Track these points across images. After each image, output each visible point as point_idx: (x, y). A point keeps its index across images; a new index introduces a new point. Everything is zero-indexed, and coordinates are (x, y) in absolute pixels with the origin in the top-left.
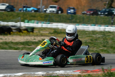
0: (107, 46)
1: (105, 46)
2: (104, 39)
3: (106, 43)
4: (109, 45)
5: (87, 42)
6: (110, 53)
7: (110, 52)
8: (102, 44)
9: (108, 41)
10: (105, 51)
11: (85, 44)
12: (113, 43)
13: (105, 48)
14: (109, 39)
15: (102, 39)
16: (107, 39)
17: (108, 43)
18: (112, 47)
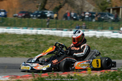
0: (39, 50)
1: (36, 50)
2: (36, 43)
3: (38, 47)
4: (41, 49)
5: (18, 46)
8: (34, 49)
9: (40, 45)
11: (16, 48)
12: (45, 47)
13: (37, 52)
15: (34, 43)
16: (39, 43)
17: (40, 47)
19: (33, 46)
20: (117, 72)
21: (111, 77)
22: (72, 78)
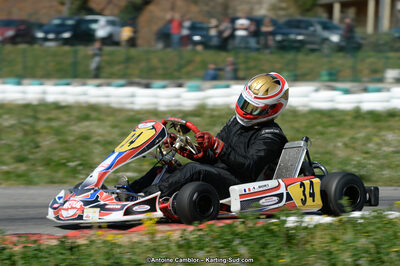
0: (31, 157)
1: (21, 160)
2: (26, 133)
3: (27, 148)
4: (38, 155)
6: (36, 184)
7: (36, 180)
8: (14, 153)
9: (39, 139)
10: (19, 176)
12: (58, 146)
13: (22, 167)
14: (45, 130)
15: (19, 135)
16: (37, 133)
17: (38, 147)
18: (48, 163)
20: (237, 227)
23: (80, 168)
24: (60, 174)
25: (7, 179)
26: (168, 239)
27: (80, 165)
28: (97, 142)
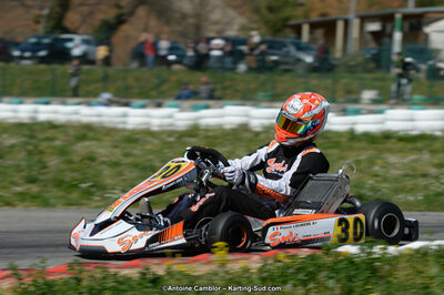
19: (18, 166)
20: (319, 258)
21: (301, 276)
22: (156, 281)
23: (93, 190)
24: (75, 195)
25: (23, 200)
26: (246, 270)
27: (92, 186)
28: (103, 163)
